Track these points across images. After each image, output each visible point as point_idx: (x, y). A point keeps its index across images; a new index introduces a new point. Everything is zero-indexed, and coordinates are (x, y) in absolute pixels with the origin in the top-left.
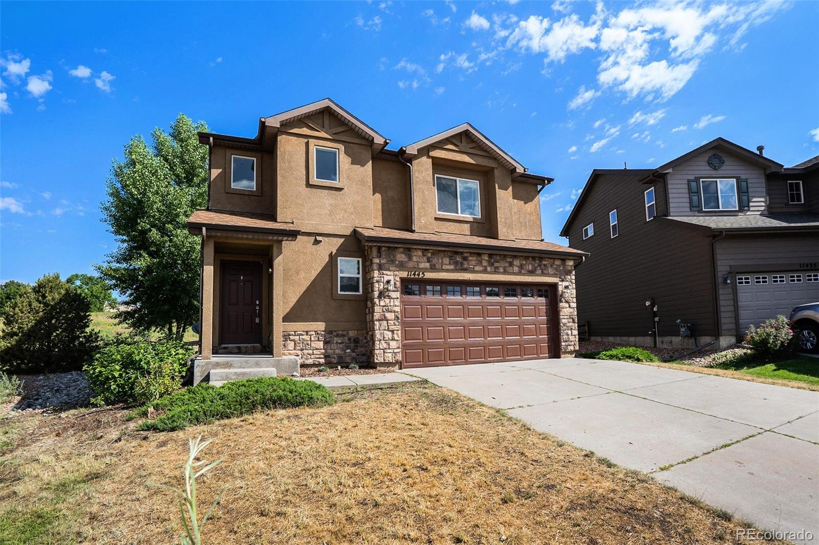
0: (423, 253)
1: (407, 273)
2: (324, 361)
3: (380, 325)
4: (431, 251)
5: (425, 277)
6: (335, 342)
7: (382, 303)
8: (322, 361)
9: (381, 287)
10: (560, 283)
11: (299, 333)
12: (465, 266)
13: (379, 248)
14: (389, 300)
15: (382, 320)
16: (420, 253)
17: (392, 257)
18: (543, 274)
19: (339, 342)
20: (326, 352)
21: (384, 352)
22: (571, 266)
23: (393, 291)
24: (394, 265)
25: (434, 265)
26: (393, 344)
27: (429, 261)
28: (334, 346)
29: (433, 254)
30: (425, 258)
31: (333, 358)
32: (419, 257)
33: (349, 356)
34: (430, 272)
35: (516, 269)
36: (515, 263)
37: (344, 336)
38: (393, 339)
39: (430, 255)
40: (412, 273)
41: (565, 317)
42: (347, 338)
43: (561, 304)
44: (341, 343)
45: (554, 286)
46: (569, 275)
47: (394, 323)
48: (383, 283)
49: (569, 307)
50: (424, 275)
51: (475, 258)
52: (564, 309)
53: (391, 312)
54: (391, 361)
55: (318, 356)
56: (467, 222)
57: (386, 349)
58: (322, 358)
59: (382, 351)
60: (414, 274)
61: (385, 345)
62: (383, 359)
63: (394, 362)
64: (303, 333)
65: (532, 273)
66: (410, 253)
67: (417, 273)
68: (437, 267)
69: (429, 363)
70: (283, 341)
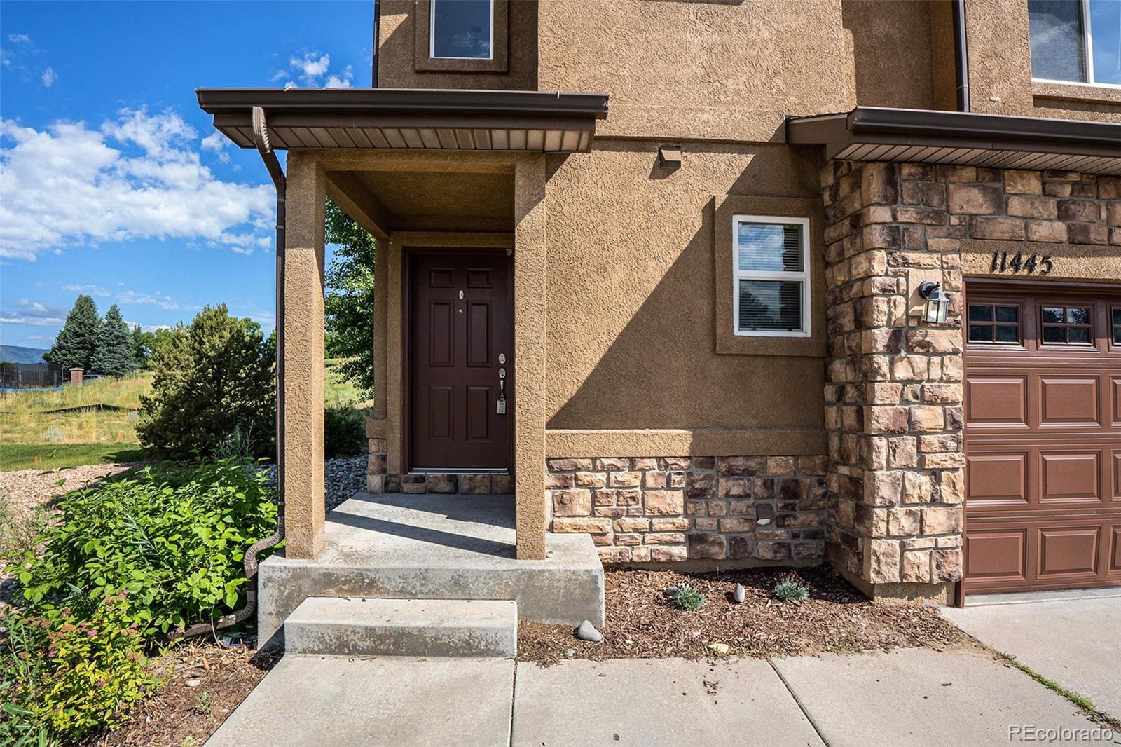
0: (1044, 184)
1: (991, 258)
2: (684, 555)
3: (893, 450)
5: (1051, 274)
6: (721, 493)
7: (902, 372)
8: (681, 552)
9: (900, 312)
11: (605, 462)
14: (925, 359)
15: (901, 432)
16: (1034, 185)
17: (936, 201)
19: (736, 491)
20: (693, 524)
21: (903, 547)
23: (943, 327)
24: (944, 232)
25: (1085, 230)
26: (936, 519)
27: (1063, 213)
28: (719, 506)
29: (1078, 188)
30: (1053, 207)
31: (714, 543)
32: (1030, 198)
33: (767, 537)
34: (1069, 255)
37: (752, 473)
38: (936, 502)
39: (1067, 191)
40: (1010, 258)
42: (759, 482)
44: (740, 497)
47: (942, 444)
48: (906, 295)
50: (1050, 266)
53: (932, 403)
54: (927, 579)
55: (666, 538)
57: (910, 536)
58: (678, 543)
59: (896, 543)
60: (1016, 265)
61: (907, 524)
62: (897, 574)
63: (935, 580)
64: (619, 464)
66: (1000, 185)
67: (1024, 258)
68: (1093, 237)
69: (1045, 577)
70: (556, 487)
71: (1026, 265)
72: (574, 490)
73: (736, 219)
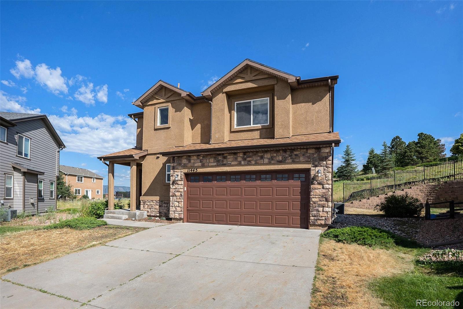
0: (197, 157)
1: (188, 170)
4: (202, 155)
5: (197, 172)
7: (174, 187)
8: (158, 215)
9: (174, 179)
10: (313, 168)
11: (149, 201)
12: (224, 162)
13: (174, 157)
14: (178, 185)
15: (174, 196)
16: (195, 158)
17: (180, 162)
18: (294, 162)
19: (165, 206)
20: (160, 211)
21: (174, 213)
22: (328, 152)
23: (180, 181)
24: (181, 166)
26: (179, 209)
27: (201, 162)
28: (162, 208)
29: (203, 157)
30: (199, 161)
31: (162, 214)
32: (195, 160)
34: (201, 168)
37: (168, 203)
38: (179, 206)
39: (201, 158)
40: (190, 170)
41: (317, 196)
43: (312, 186)
45: (308, 171)
46: (325, 161)
47: (179, 198)
48: (175, 176)
49: (323, 188)
50: (197, 170)
51: (232, 156)
52: (317, 190)
53: (179, 192)
55: (156, 212)
56: (257, 130)
57: (175, 211)
58: (158, 213)
60: (191, 171)
61: (174, 209)
62: (173, 216)
63: (179, 218)
64: (151, 201)
65: (280, 162)
66: (189, 158)
67: (193, 170)
68: (205, 165)
69: (202, 221)
70: (143, 204)
71: (193, 171)
72: (146, 205)
73: (167, 164)
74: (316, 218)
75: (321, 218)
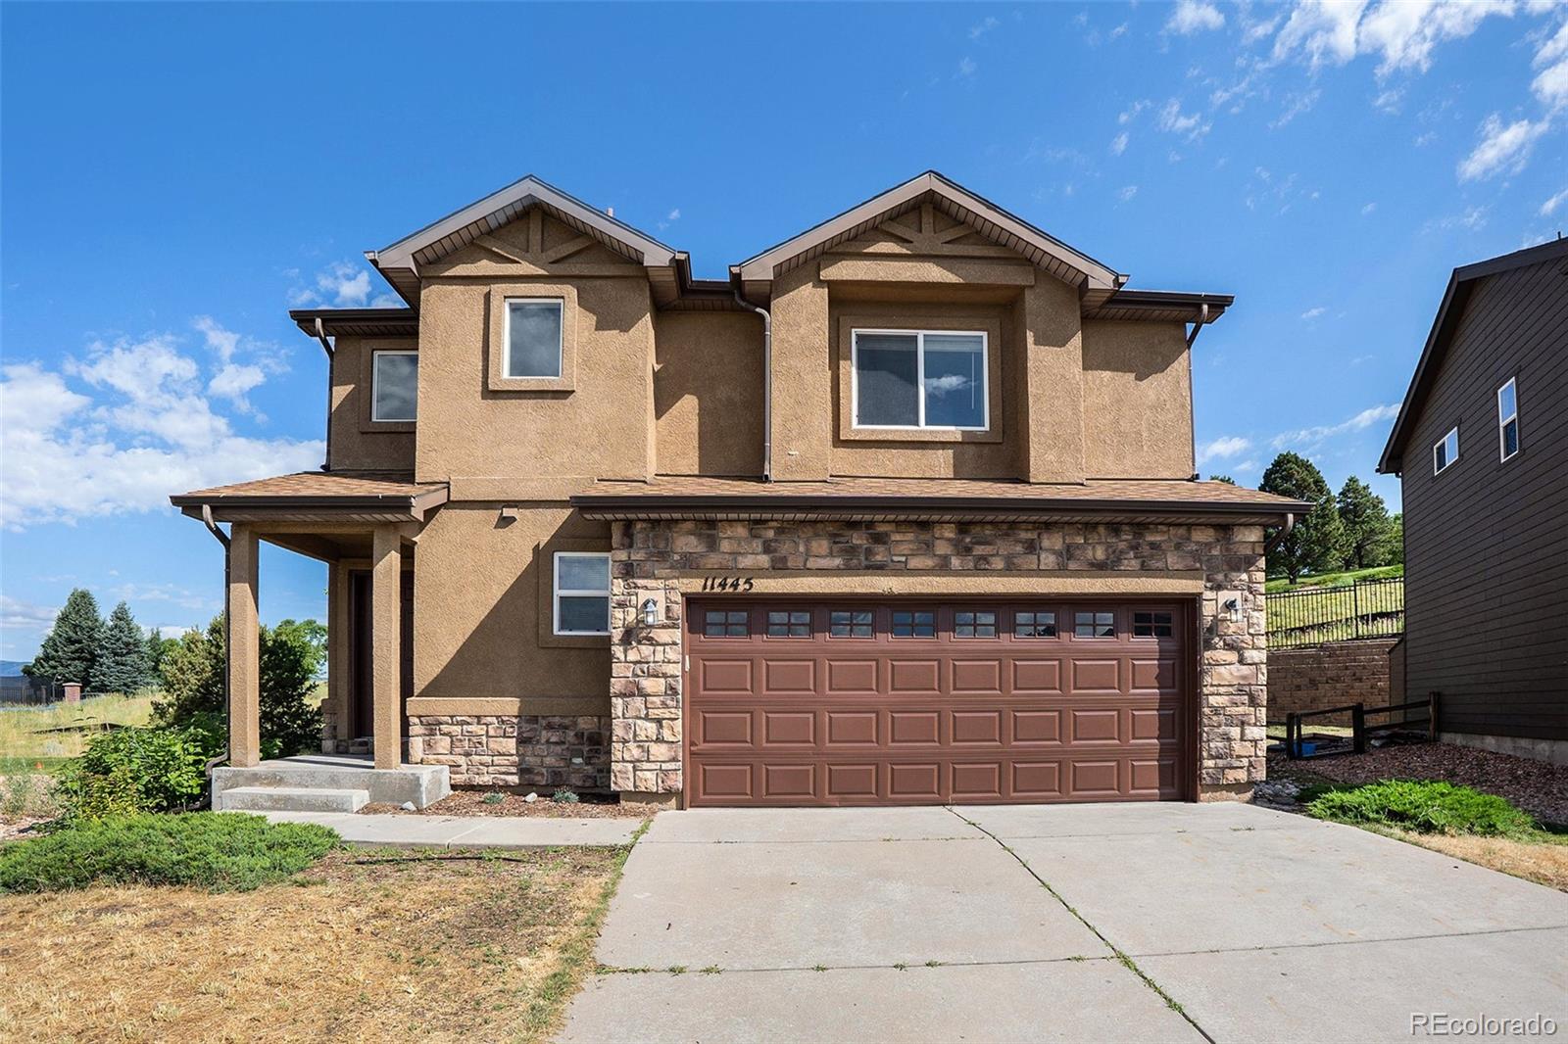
0: (750, 529)
1: (703, 581)
2: (517, 781)
3: (626, 706)
4: (775, 524)
5: (753, 590)
6: (543, 740)
7: (632, 656)
9: (630, 618)
10: (1208, 595)
11: (459, 718)
12: (878, 558)
13: (628, 525)
14: (652, 648)
15: (632, 695)
16: (741, 531)
17: (662, 545)
18: (1146, 570)
19: (553, 739)
20: (522, 761)
21: (635, 769)
22: (1254, 543)
23: (664, 627)
24: (668, 564)
25: (784, 559)
26: (659, 751)
27: (767, 550)
28: (541, 749)
29: (780, 531)
30: (757, 545)
31: (538, 774)
32: (739, 540)
33: (577, 771)
34: (769, 577)
35: (1048, 560)
36: (1046, 543)
37: (566, 728)
38: (659, 740)
39: (771, 534)
40: (717, 581)
41: (1222, 690)
42: (572, 734)
43: (1207, 654)
44: (556, 743)
45: (1190, 604)
46: (1246, 571)
47: (663, 703)
48: (636, 607)
49: (1241, 661)
50: (751, 585)
51: (910, 536)
52: (1222, 669)
53: (658, 677)
54: (656, 790)
55: (503, 769)
56: (944, 445)
57: (640, 761)
58: (512, 774)
59: (630, 766)
60: (723, 585)
61: (636, 753)
62: (632, 785)
63: (661, 791)
64: (469, 720)
65: (1100, 568)
66: (713, 532)
67: (730, 581)
68: (789, 564)
69: (768, 797)
70: (425, 735)
71: (732, 585)
72: (438, 737)
73: (558, 555)
74: (1221, 763)
75: (1237, 764)
